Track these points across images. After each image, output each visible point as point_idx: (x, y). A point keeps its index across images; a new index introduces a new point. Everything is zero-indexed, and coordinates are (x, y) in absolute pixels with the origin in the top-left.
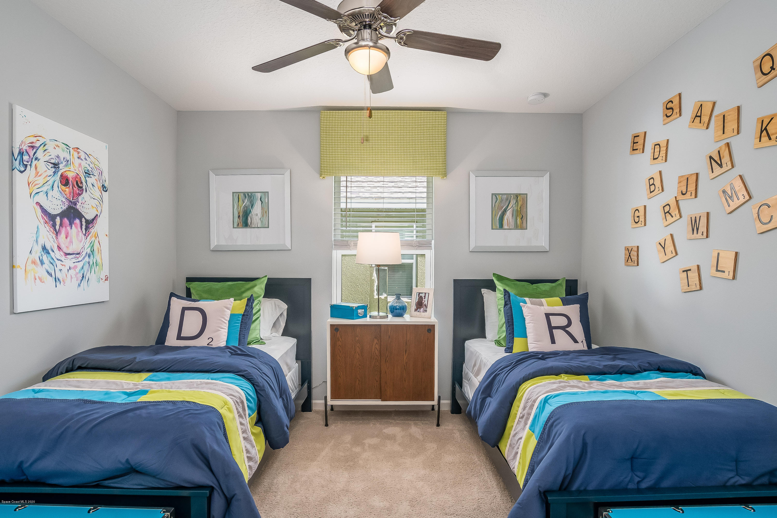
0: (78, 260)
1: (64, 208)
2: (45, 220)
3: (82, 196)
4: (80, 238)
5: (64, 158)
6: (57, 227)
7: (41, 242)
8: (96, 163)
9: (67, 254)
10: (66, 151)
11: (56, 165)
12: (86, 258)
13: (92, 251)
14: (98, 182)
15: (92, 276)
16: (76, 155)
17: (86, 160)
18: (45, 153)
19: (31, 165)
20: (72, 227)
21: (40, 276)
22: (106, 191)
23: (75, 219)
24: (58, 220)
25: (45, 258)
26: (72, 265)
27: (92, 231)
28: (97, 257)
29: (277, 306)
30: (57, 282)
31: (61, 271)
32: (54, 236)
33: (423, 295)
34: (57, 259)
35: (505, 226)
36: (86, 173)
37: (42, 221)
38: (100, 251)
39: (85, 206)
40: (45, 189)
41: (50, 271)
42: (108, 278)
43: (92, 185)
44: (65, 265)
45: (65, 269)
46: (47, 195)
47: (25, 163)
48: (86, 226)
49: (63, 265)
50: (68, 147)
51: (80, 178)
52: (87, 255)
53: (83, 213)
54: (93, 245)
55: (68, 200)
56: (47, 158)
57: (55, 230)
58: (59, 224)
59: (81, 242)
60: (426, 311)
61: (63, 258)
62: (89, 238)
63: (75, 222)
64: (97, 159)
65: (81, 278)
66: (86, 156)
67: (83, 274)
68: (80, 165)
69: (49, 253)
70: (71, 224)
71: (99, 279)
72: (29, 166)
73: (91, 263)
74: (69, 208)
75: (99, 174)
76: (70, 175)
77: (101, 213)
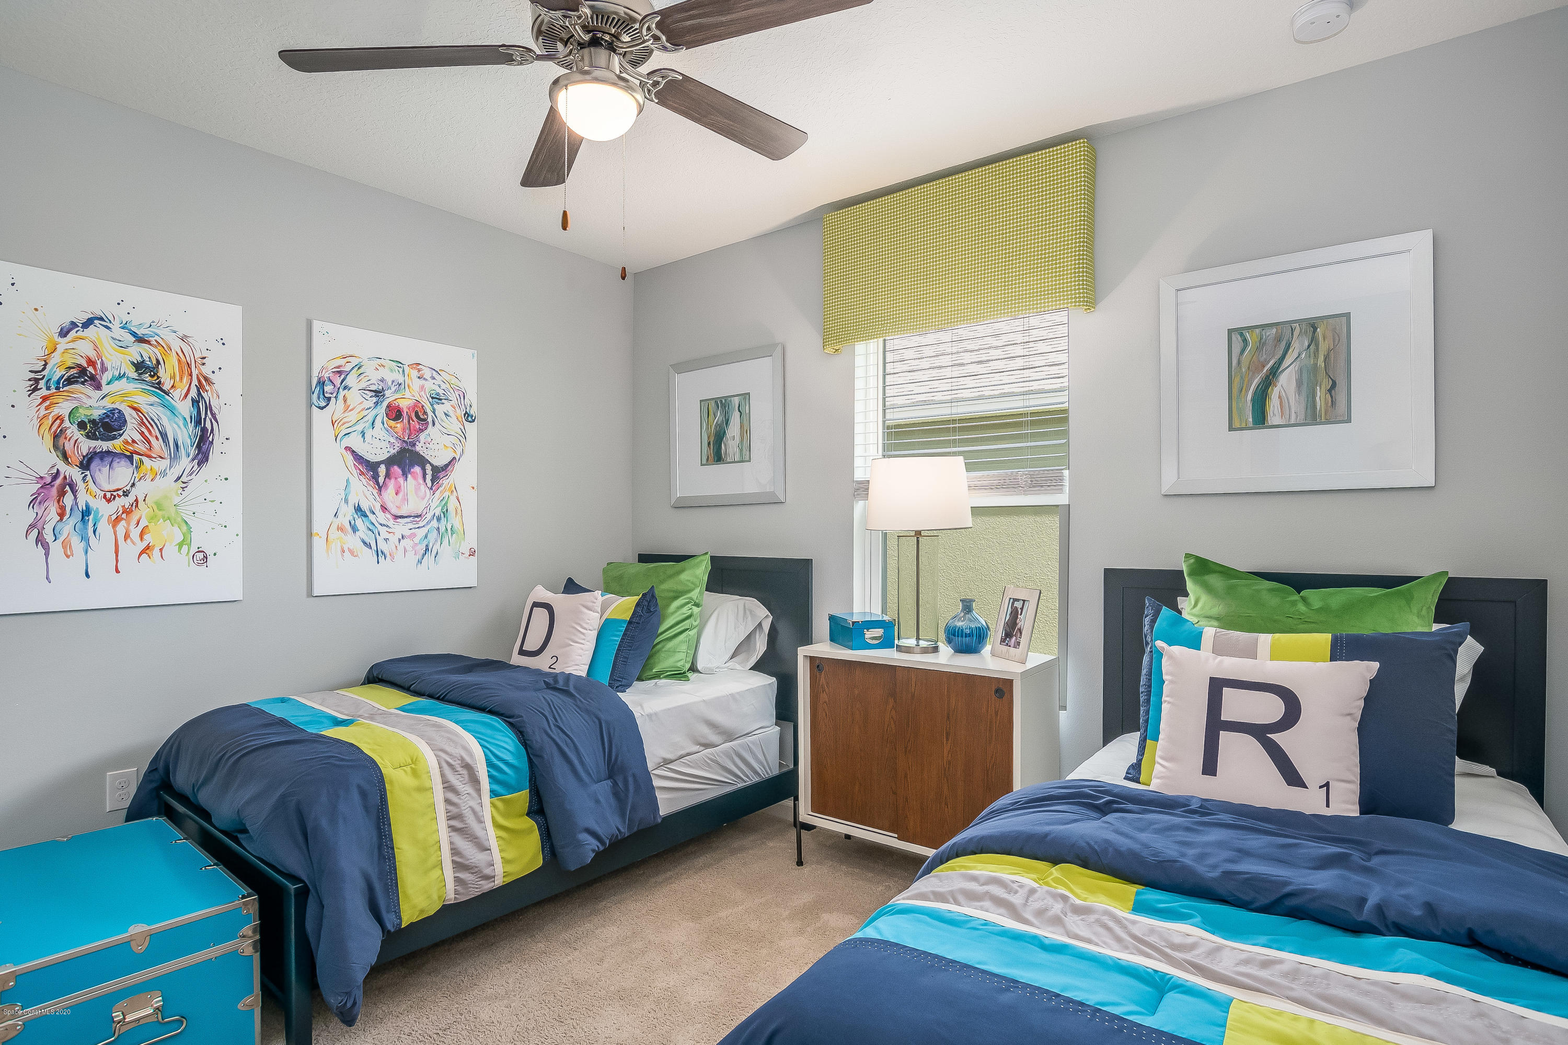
0: (417, 526)
1: (393, 452)
2: (360, 470)
3: (426, 432)
4: (421, 494)
5: (393, 381)
6: (381, 480)
7: (353, 500)
8: (454, 381)
9: (396, 517)
10: (397, 371)
11: (378, 393)
12: (432, 522)
13: (445, 513)
14: (457, 409)
15: (445, 550)
16: (414, 373)
17: (434, 379)
18: (360, 379)
19: (336, 397)
20: (407, 477)
21: (351, 548)
22: (474, 421)
23: (413, 467)
24: (382, 470)
25: (359, 523)
26: (407, 533)
27: (445, 482)
28: (454, 521)
29: (748, 612)
30: (380, 557)
31: (387, 541)
32: (375, 492)
33: (1018, 605)
34: (381, 524)
35: (1274, 417)
36: (433, 398)
37: (355, 472)
38: (459, 512)
39: (431, 446)
40: (359, 428)
41: (367, 541)
42: (475, 551)
43: (445, 414)
44: (394, 533)
45: (394, 539)
46: (363, 436)
47: (327, 395)
48: (433, 475)
49: (390, 533)
50: (400, 365)
51: (423, 406)
52: (435, 517)
53: (427, 457)
54: (446, 503)
55: (400, 440)
56: (363, 385)
57: (378, 483)
58: (384, 474)
59: (423, 499)
60: (1019, 644)
61: (391, 522)
62: (438, 493)
63: (412, 470)
64: (455, 375)
65: (423, 552)
66: (434, 372)
67: (427, 546)
68: (422, 387)
69: (366, 516)
70: (405, 475)
71: (458, 554)
72: (333, 400)
73: (442, 529)
74: (402, 451)
75: (458, 398)
76: (404, 404)
77: (461, 456)
